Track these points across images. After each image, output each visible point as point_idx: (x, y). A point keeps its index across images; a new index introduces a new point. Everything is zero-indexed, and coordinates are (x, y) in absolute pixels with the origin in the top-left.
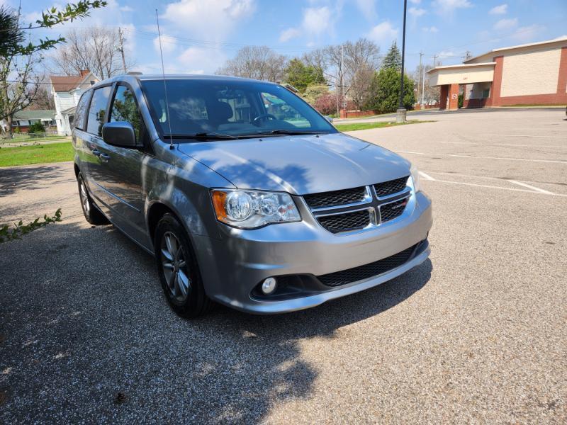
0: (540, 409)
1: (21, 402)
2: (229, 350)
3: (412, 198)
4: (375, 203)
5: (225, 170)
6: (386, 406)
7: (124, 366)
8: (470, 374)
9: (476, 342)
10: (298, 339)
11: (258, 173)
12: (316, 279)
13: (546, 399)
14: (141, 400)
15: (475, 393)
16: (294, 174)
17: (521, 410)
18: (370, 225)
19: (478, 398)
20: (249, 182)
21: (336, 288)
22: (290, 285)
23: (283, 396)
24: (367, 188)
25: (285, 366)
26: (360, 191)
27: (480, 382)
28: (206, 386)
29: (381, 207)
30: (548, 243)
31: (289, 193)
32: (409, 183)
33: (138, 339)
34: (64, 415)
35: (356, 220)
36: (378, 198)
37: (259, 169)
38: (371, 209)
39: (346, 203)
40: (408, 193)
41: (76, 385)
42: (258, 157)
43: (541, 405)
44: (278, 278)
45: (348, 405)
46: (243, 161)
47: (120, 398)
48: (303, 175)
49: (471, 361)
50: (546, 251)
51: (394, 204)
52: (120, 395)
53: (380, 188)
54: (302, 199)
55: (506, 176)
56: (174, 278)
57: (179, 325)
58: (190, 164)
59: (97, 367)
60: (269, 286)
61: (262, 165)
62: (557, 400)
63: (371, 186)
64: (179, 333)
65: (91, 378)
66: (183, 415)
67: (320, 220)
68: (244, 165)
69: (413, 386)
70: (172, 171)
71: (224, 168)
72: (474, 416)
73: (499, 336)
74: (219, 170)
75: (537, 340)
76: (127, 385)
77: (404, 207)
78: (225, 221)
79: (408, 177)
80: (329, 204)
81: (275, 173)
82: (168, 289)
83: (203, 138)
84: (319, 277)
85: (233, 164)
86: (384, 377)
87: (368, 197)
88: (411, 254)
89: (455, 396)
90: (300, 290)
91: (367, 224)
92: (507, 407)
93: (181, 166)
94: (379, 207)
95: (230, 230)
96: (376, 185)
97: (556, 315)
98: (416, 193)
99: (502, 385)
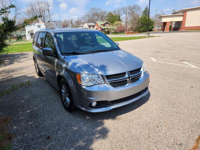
0: (177, 146)
1: (20, 138)
2: (82, 123)
3: (142, 75)
4: (129, 77)
5: (81, 66)
6: (129, 143)
7: (50, 128)
8: (156, 133)
9: (160, 122)
10: (103, 120)
12: (110, 103)
13: (179, 142)
14: (55, 138)
15: (157, 140)
16: (103, 68)
17: (171, 146)
18: (127, 85)
19: (158, 141)
20: (88, 71)
21: (116, 104)
22: (100, 104)
23: (97, 138)
24: (127, 73)
25: (99, 128)
26: (124, 74)
27: (159, 136)
28: (74, 134)
29: (131, 79)
30: (191, 87)
31: (101, 75)
32: (142, 70)
33: (54, 118)
34: (32, 142)
35: (123, 83)
36: (130, 76)
37: (92, 66)
38: (128, 79)
39: (119, 78)
40: (141, 73)
41: (35, 133)
42: (91, 62)
43: (177, 144)
44: (97, 102)
45: (117, 142)
46: (87, 63)
47: (48, 138)
48: (106, 68)
49: (157, 129)
50: (190, 90)
51: (136, 77)
52: (48, 137)
53: (131, 72)
54: (105, 77)
55: (182, 60)
56: (65, 99)
57: (66, 114)
58: (70, 64)
59: (41, 127)
60: (94, 104)
61: (92, 65)
62: (182, 143)
63: (128, 72)
64: (66, 116)
65: (40, 131)
66: (67, 144)
67: (111, 83)
68: (87, 65)
69: (138, 137)
70: (64, 65)
71: (80, 66)
72: (155, 147)
73: (168, 121)
74: (79, 66)
75: (180, 122)
76: (51, 133)
77: (140, 78)
78: (81, 84)
79: (141, 68)
80: (114, 78)
81: (96, 67)
82: (63, 102)
83: (75, 54)
84: (110, 102)
85: (83, 64)
86: (129, 133)
87: (127, 76)
88: (141, 93)
89: (150, 140)
90: (104, 105)
91: (126, 84)
92: (166, 145)
93: (67, 64)
94: (130, 78)
95: (82, 87)
96: (130, 72)
97: (189, 114)
98: (144, 73)
99: (166, 138)
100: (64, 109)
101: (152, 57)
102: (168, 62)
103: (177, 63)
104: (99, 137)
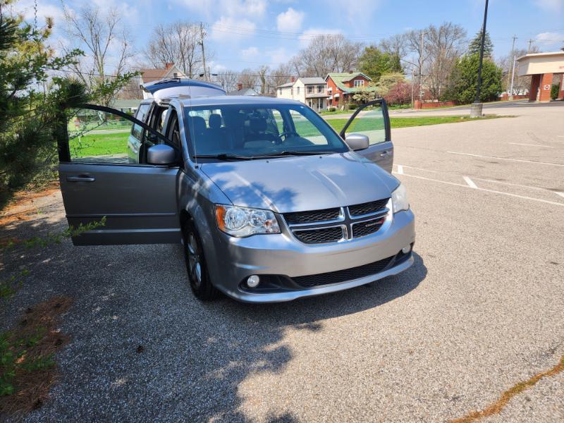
0: (444, 400)
1: (79, 344)
2: (224, 326)
3: (389, 218)
4: (347, 221)
5: (232, 190)
6: (322, 381)
7: (148, 329)
8: (402, 366)
9: (422, 343)
11: (256, 195)
12: (293, 282)
13: (453, 393)
14: (154, 352)
15: (398, 381)
16: (287, 196)
17: (428, 398)
18: (342, 240)
19: (397, 384)
20: (247, 202)
21: (309, 288)
22: (270, 282)
24: (342, 209)
26: (335, 211)
27: (406, 373)
28: (199, 349)
29: (353, 226)
30: (552, 263)
31: (273, 212)
32: (389, 205)
33: (163, 309)
34: (103, 355)
35: (332, 235)
36: (350, 217)
37: (257, 192)
38: (344, 226)
39: (320, 220)
40: (386, 213)
41: (115, 337)
42: (259, 181)
43: (446, 397)
44: (261, 276)
45: (294, 375)
46: (247, 183)
47: (140, 349)
48: (292, 198)
49: (409, 357)
50: (544, 271)
52: (140, 346)
53: (354, 209)
54: (282, 217)
55: (557, 187)
56: (195, 267)
57: (194, 303)
58: (208, 183)
59: (130, 327)
60: (253, 281)
61: (260, 188)
62: (463, 396)
63: (345, 208)
64: (192, 309)
65: (125, 334)
66: (178, 366)
67: (297, 234)
68: (248, 187)
69: (351, 369)
70: (196, 186)
71: (231, 188)
72: (386, 396)
73: (445, 341)
74: (228, 190)
75: (478, 348)
76: (147, 341)
77: (381, 225)
78: (224, 230)
79: (388, 199)
80: (305, 221)
81: (269, 195)
82: (191, 274)
83: (223, 158)
84: (294, 279)
85: (240, 185)
86: (332, 360)
87: (342, 217)
88: (386, 264)
89: (380, 380)
90: (279, 287)
91: (340, 239)
92: (417, 394)
93: (202, 183)
94: (351, 225)
95: (228, 239)
96: (349, 207)
97: (511, 330)
98: (394, 214)
99: (423, 378)
100: (189, 292)
101: (467, 174)
102: (513, 191)
103: (539, 195)
104: (265, 367)
